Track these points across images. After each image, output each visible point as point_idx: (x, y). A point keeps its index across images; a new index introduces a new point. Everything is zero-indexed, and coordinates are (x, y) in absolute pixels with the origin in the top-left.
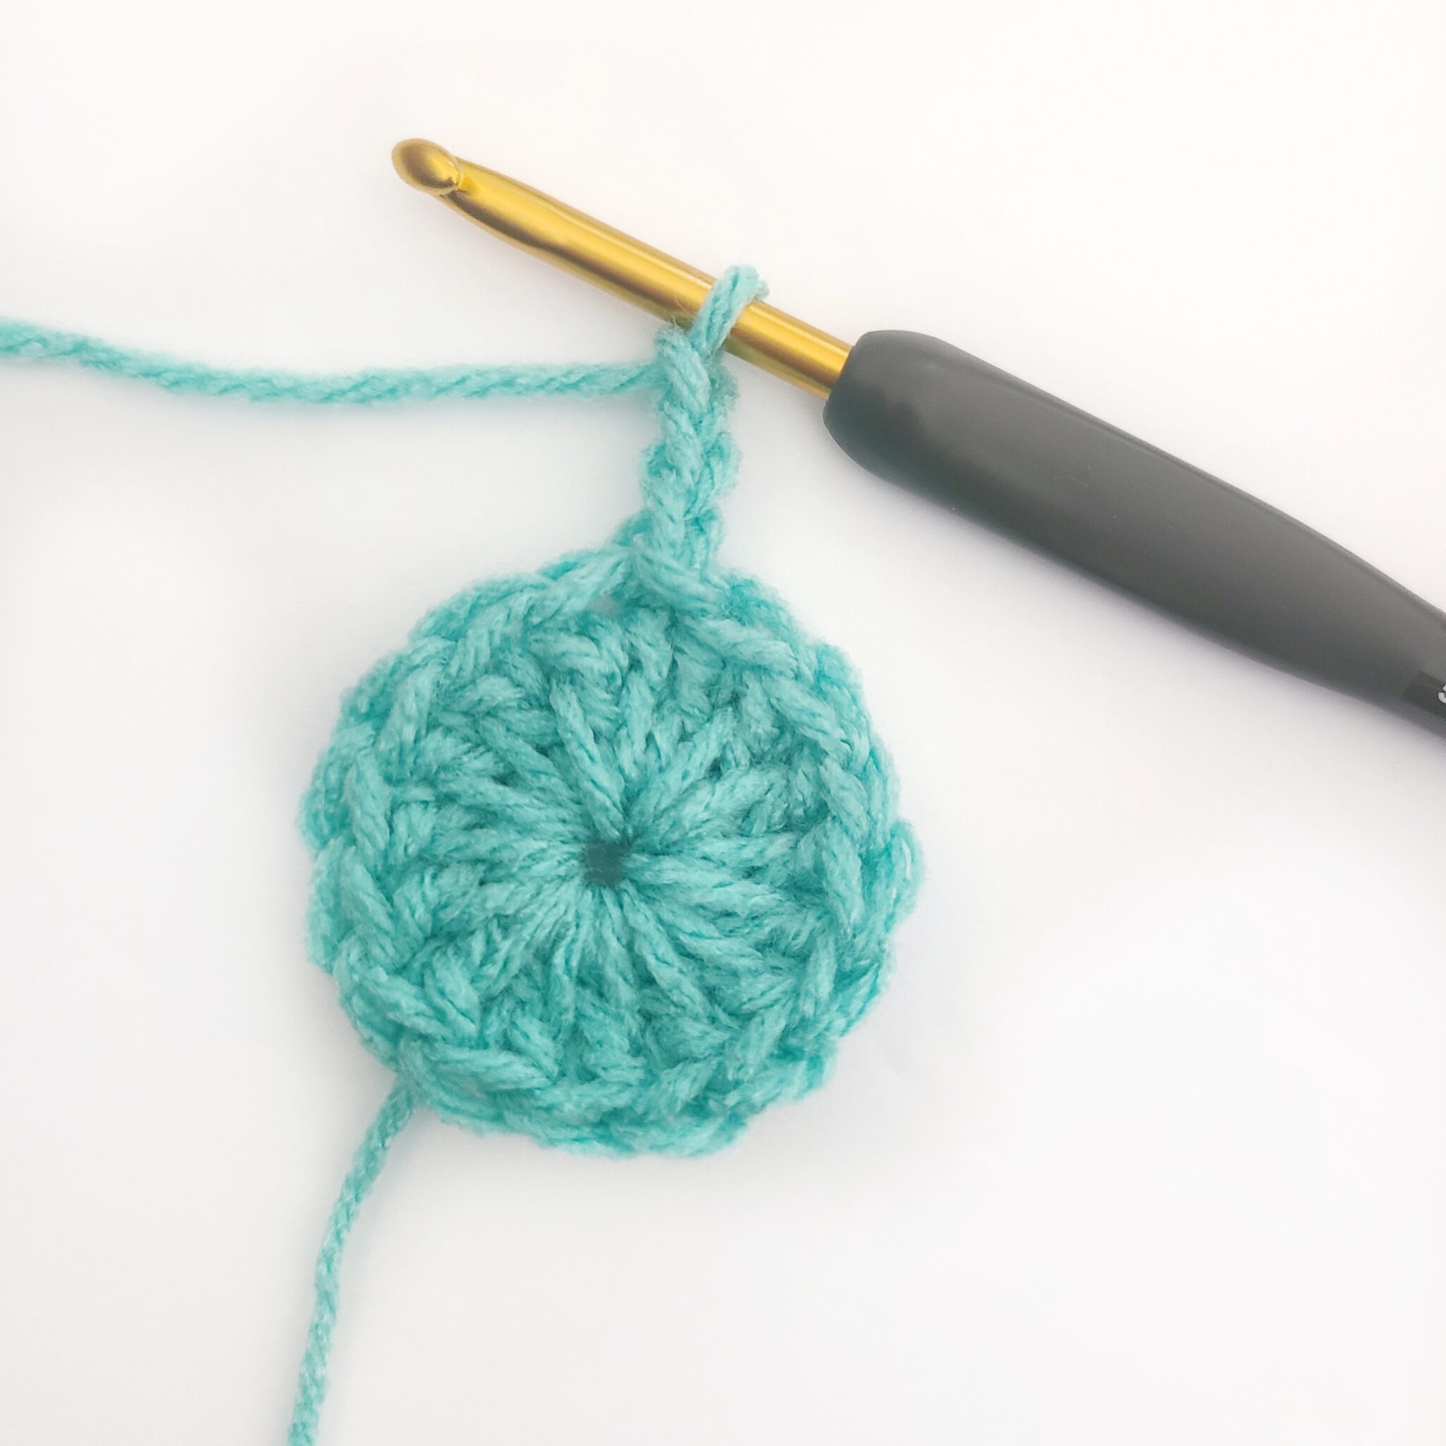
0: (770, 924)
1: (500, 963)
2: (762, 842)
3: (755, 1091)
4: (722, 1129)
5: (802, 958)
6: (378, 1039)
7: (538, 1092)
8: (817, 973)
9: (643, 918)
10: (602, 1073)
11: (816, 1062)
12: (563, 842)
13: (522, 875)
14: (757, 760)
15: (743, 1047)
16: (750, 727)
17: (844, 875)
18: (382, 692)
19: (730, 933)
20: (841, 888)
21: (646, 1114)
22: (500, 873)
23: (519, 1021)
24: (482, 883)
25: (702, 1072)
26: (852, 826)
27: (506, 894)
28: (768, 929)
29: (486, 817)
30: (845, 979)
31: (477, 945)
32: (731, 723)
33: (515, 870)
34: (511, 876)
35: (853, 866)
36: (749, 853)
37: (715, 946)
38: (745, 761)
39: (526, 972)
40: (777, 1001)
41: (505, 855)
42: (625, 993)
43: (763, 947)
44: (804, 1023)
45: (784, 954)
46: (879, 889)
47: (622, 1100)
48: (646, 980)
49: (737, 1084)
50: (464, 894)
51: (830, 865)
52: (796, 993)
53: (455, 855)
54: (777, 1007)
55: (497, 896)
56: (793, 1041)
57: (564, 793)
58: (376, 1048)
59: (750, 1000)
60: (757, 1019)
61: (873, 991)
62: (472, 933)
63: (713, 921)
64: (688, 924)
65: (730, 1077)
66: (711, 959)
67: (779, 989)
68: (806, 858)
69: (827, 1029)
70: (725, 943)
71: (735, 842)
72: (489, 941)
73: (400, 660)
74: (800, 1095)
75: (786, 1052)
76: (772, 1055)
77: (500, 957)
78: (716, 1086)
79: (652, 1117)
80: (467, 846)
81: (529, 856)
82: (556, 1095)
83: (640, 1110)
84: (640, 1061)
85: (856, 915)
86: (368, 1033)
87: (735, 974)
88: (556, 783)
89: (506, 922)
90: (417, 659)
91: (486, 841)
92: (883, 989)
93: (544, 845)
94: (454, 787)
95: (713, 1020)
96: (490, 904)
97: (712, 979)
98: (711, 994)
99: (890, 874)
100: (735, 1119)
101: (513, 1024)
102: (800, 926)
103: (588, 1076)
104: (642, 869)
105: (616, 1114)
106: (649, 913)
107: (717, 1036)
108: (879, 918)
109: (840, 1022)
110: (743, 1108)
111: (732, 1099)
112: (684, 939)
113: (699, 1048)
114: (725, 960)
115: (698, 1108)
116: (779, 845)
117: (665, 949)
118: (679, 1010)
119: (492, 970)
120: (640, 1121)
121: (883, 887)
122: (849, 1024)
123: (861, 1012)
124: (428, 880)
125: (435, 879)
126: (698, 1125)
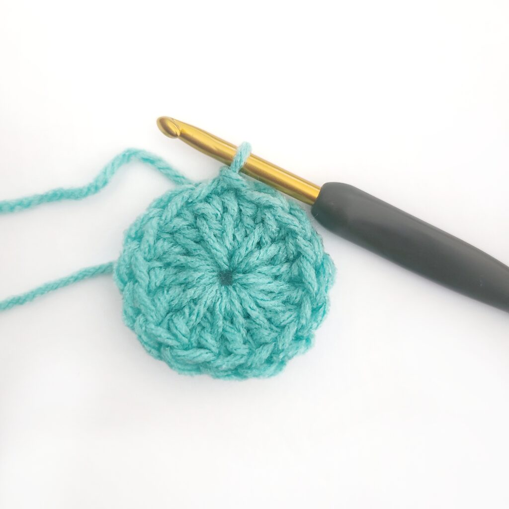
0: (286, 294)
2: (279, 266)
3: (289, 352)
5: (299, 305)
6: (153, 350)
7: (212, 362)
8: (305, 309)
9: (244, 295)
10: (235, 351)
11: (308, 340)
12: (209, 272)
13: (197, 285)
14: (273, 241)
15: (283, 337)
16: (269, 229)
17: (309, 275)
18: (140, 228)
19: (273, 299)
20: (310, 280)
21: (251, 365)
22: (190, 286)
23: (203, 336)
24: (184, 291)
25: (270, 348)
26: (310, 259)
27: (193, 292)
28: (285, 296)
29: (181, 268)
30: (315, 311)
31: (187, 311)
32: (262, 229)
33: (195, 283)
34: (194, 286)
35: (312, 273)
36: (274, 270)
37: (269, 304)
38: (269, 242)
39: (205, 317)
40: (293, 321)
41: (190, 279)
42: (241, 320)
43: (284, 302)
44: (303, 327)
45: (292, 304)
46: (322, 278)
47: (242, 361)
48: (247, 316)
49: (283, 350)
50: (179, 295)
51: (305, 273)
52: (299, 317)
54: (293, 323)
55: (191, 293)
56: (300, 334)
57: (207, 255)
58: (152, 353)
59: (283, 321)
60: (287, 327)
61: (324, 313)
62: (184, 307)
63: (267, 295)
64: (259, 296)
65: (280, 348)
66: (268, 308)
67: (293, 316)
68: (295, 272)
69: (311, 328)
70: (273, 302)
71: (269, 267)
73: (146, 216)
74: (304, 353)
75: (297, 338)
76: (293, 339)
77: (196, 312)
78: (275, 352)
79: (253, 366)
80: (176, 279)
81: (199, 278)
82: (219, 362)
83: (249, 364)
84: (247, 346)
85: (316, 289)
86: (149, 348)
87: (276, 312)
88: (203, 252)
89: (195, 301)
90: (151, 215)
91: (182, 277)
92: (327, 312)
93: (203, 273)
94: (169, 260)
95: (272, 329)
96: (188, 296)
97: (269, 315)
98: (269, 320)
99: (324, 273)
100: (282, 363)
101: (201, 336)
102: (296, 295)
103: (229, 353)
104: (241, 279)
105: (241, 366)
107: (274, 335)
108: (323, 289)
109: (315, 325)
110: (286, 358)
111: (281, 356)
112: (258, 301)
113: (268, 339)
114: (273, 308)
115: (269, 361)
116: (285, 268)
117: (253, 305)
118: (260, 326)
120: (250, 368)
121: (323, 277)
122: (318, 326)
123: (321, 321)
124: (165, 292)
125: (168, 291)
126: (269, 367)
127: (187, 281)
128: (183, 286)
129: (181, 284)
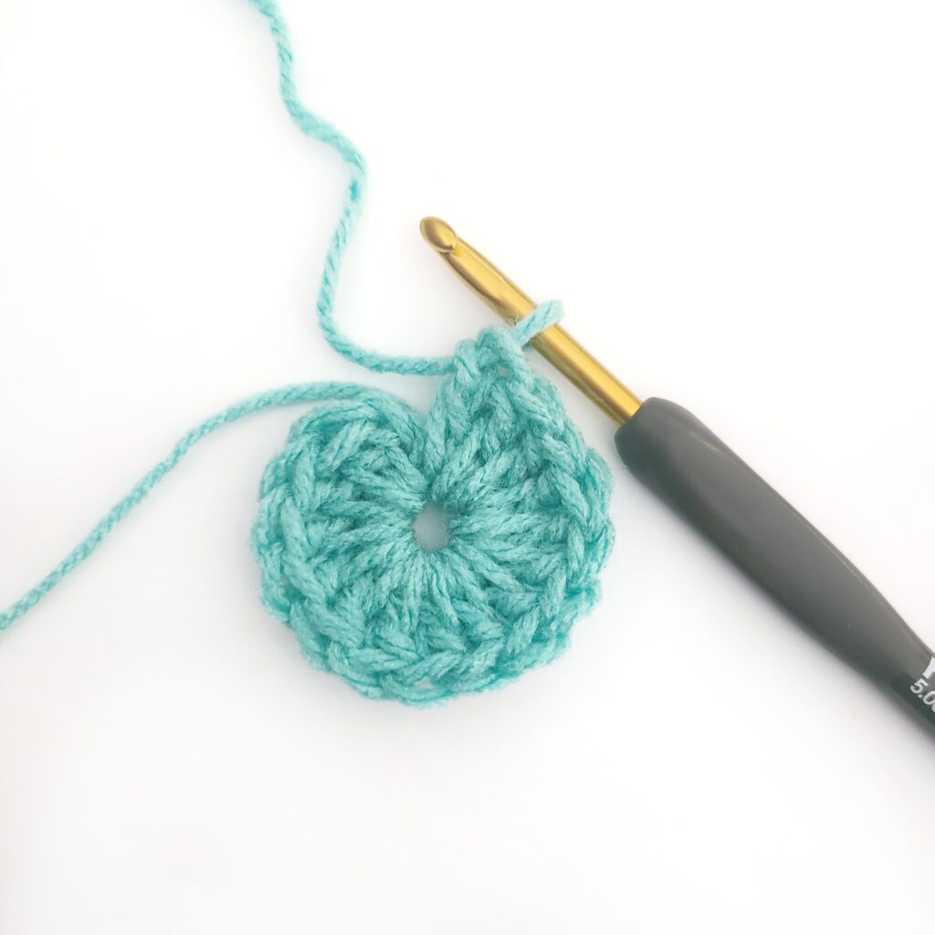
0: (537, 531)
1: (407, 613)
2: (516, 488)
4: (557, 645)
5: (564, 542)
6: (371, 689)
8: (573, 545)
9: (472, 553)
11: (590, 591)
13: (390, 565)
15: (548, 597)
17: (571, 494)
19: (518, 543)
20: (574, 501)
22: (380, 571)
24: (374, 581)
27: (389, 579)
28: (536, 534)
29: (356, 549)
30: (590, 546)
31: (392, 611)
33: (386, 565)
34: (385, 570)
35: (575, 486)
36: (511, 496)
37: (514, 553)
39: (423, 610)
40: (556, 567)
41: (377, 560)
42: (479, 594)
43: (538, 544)
44: (575, 575)
45: (553, 543)
46: (591, 492)
48: (487, 584)
49: (553, 618)
50: (369, 592)
51: (563, 491)
52: (566, 560)
53: (353, 576)
54: (558, 570)
55: (386, 582)
56: (573, 586)
58: (372, 695)
59: (540, 571)
60: (550, 580)
61: (607, 543)
62: (385, 607)
63: (505, 540)
64: (496, 546)
65: (548, 616)
66: (513, 560)
67: (554, 561)
68: (545, 490)
69: (589, 572)
70: (519, 549)
71: (501, 493)
72: (395, 606)
74: (588, 610)
75: (572, 593)
76: (565, 598)
77: (405, 610)
78: (544, 624)
80: (355, 568)
81: (388, 554)
85: (586, 513)
86: (362, 689)
87: (529, 563)
89: (398, 592)
91: (363, 561)
92: (611, 540)
93: (392, 544)
94: (331, 547)
96: (385, 589)
97: (518, 570)
98: (520, 578)
99: (594, 483)
100: (561, 636)
102: (557, 526)
104: (459, 527)
106: (475, 550)
108: (597, 507)
109: (594, 566)
110: (563, 628)
111: (554, 626)
112: (495, 555)
113: (525, 604)
114: (521, 559)
115: (539, 638)
116: (527, 487)
117: (491, 565)
119: (407, 619)
121: (592, 490)
122: (599, 566)
124: (348, 594)
125: (351, 591)
126: (545, 646)
127: (373, 564)
128: (369, 574)
129: (365, 572)
